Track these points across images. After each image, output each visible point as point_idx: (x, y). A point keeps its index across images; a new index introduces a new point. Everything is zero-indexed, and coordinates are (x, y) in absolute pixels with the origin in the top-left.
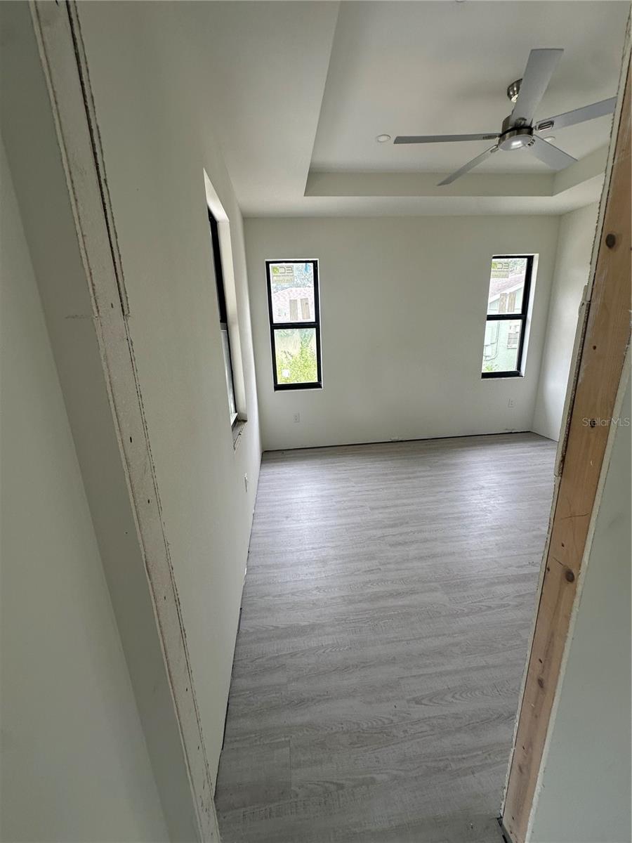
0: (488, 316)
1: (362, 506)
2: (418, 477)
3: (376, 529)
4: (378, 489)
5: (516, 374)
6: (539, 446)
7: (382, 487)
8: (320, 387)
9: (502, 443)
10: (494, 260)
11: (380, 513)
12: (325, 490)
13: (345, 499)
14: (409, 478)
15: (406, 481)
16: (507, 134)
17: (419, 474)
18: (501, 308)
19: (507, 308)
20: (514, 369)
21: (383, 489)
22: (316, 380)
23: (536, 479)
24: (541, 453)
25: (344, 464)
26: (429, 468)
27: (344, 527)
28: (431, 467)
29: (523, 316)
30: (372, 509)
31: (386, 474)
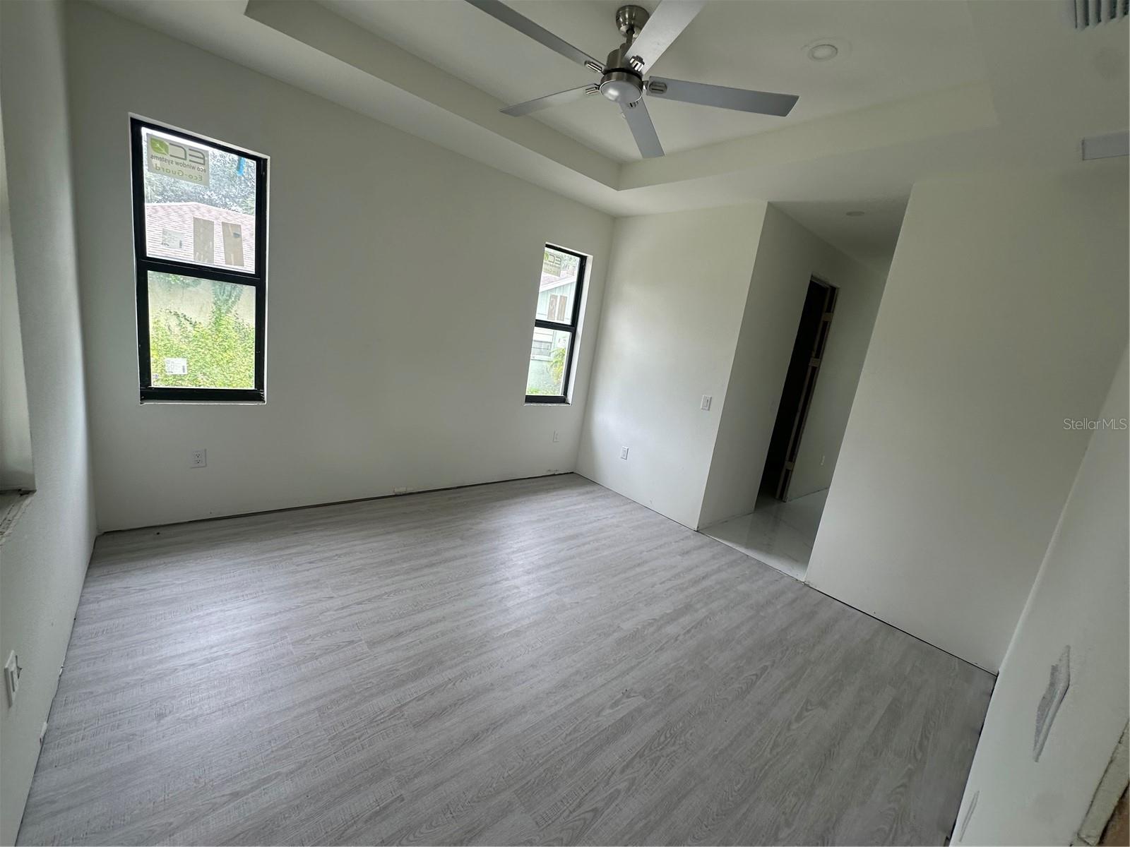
0: (537, 320)
1: (352, 642)
2: (446, 561)
3: (383, 692)
4: (379, 597)
5: (562, 400)
6: (587, 493)
7: (387, 589)
8: (261, 399)
9: (548, 491)
10: (546, 249)
11: (389, 651)
12: (268, 615)
13: (313, 631)
14: (432, 565)
15: (426, 571)
16: (615, 74)
17: (448, 555)
18: (551, 313)
19: (556, 315)
20: (560, 393)
21: (388, 594)
22: (250, 385)
23: (596, 544)
24: (593, 504)
25: (309, 547)
26: (459, 542)
27: (313, 706)
28: (462, 539)
29: (572, 328)
30: (372, 644)
31: (391, 562)
